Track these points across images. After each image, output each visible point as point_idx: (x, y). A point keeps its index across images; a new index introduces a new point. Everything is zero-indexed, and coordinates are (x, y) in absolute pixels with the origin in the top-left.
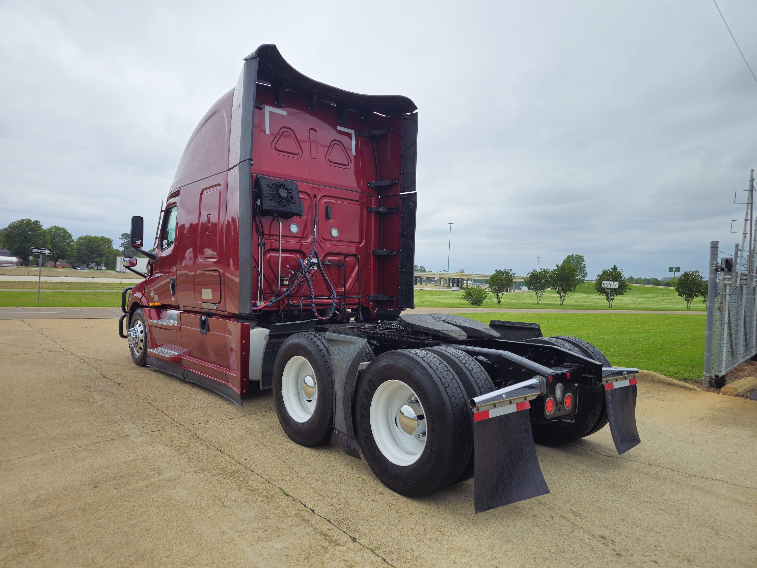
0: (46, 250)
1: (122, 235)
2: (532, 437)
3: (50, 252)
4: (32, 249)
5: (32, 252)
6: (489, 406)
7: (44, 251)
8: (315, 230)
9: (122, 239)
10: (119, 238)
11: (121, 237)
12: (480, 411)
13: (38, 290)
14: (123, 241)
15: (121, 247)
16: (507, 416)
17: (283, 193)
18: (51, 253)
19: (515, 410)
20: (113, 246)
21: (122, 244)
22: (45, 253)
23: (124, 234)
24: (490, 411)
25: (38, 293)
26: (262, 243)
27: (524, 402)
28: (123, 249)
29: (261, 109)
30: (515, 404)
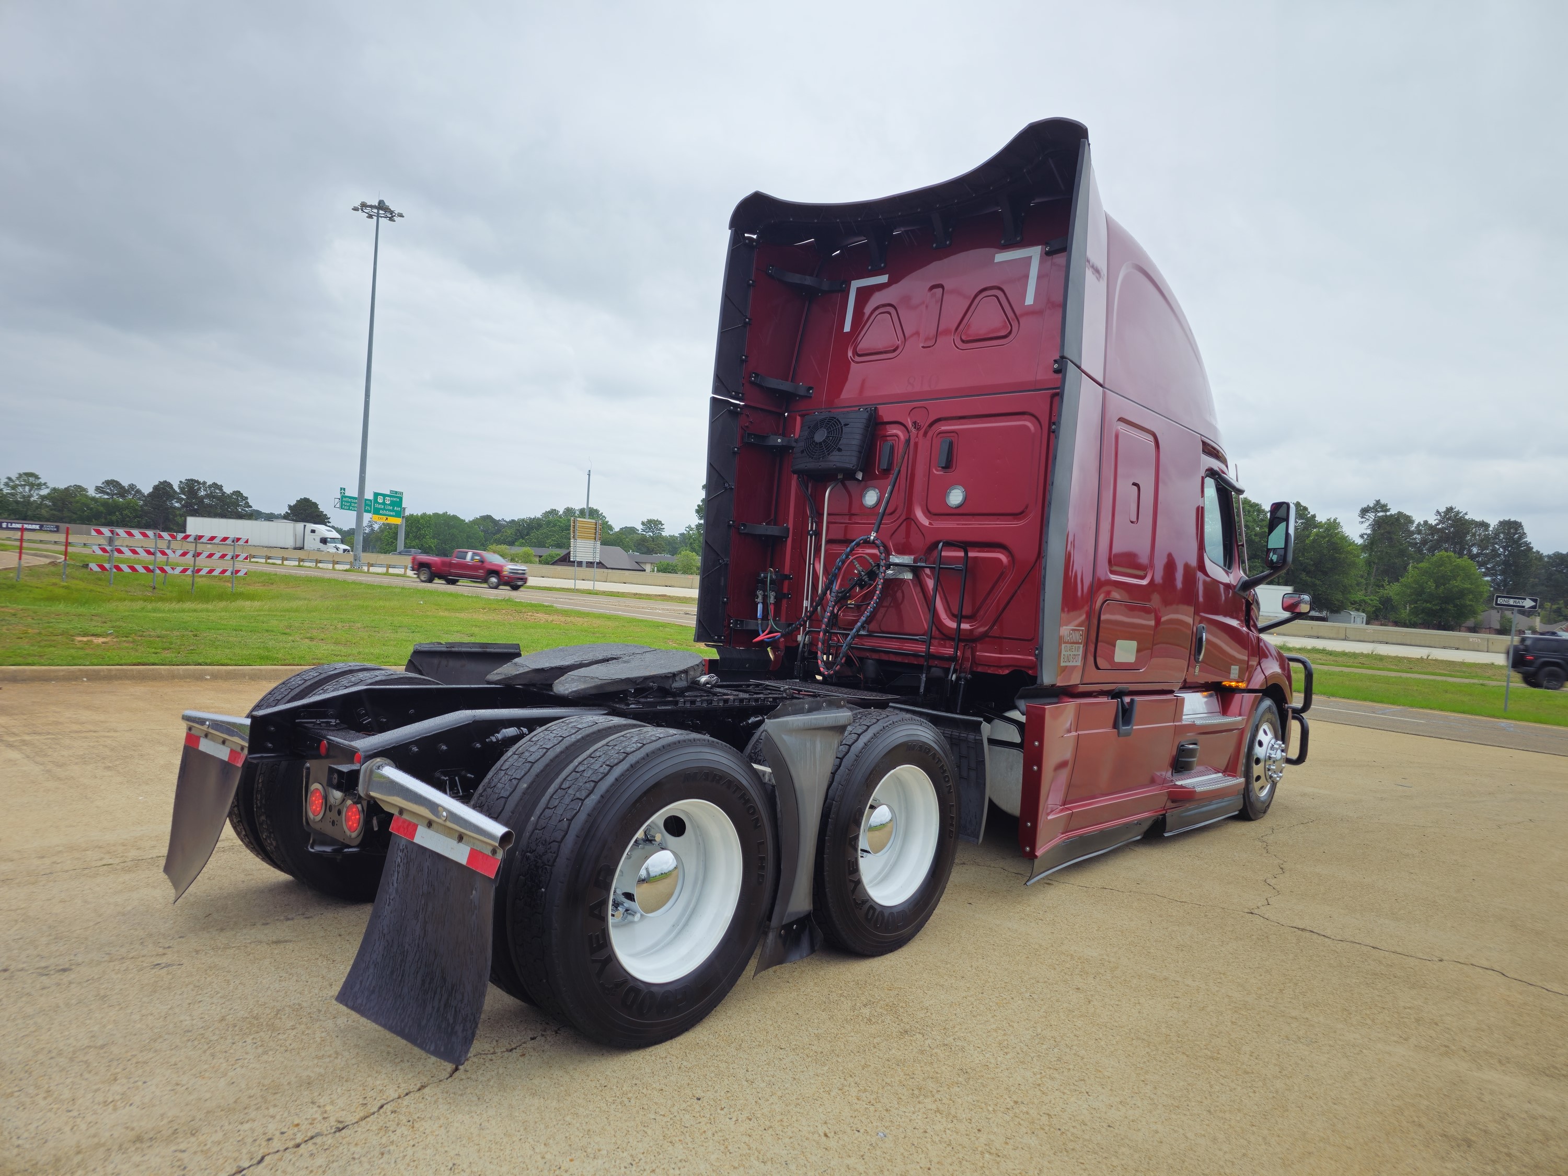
0: (1525, 599)
3: (1533, 604)
4: (1498, 597)
5: (1497, 604)
7: (1521, 602)
13: (1505, 684)
18: (1536, 605)
22: (1524, 607)
25: (1505, 689)
26: (813, 531)
29: (840, 291)
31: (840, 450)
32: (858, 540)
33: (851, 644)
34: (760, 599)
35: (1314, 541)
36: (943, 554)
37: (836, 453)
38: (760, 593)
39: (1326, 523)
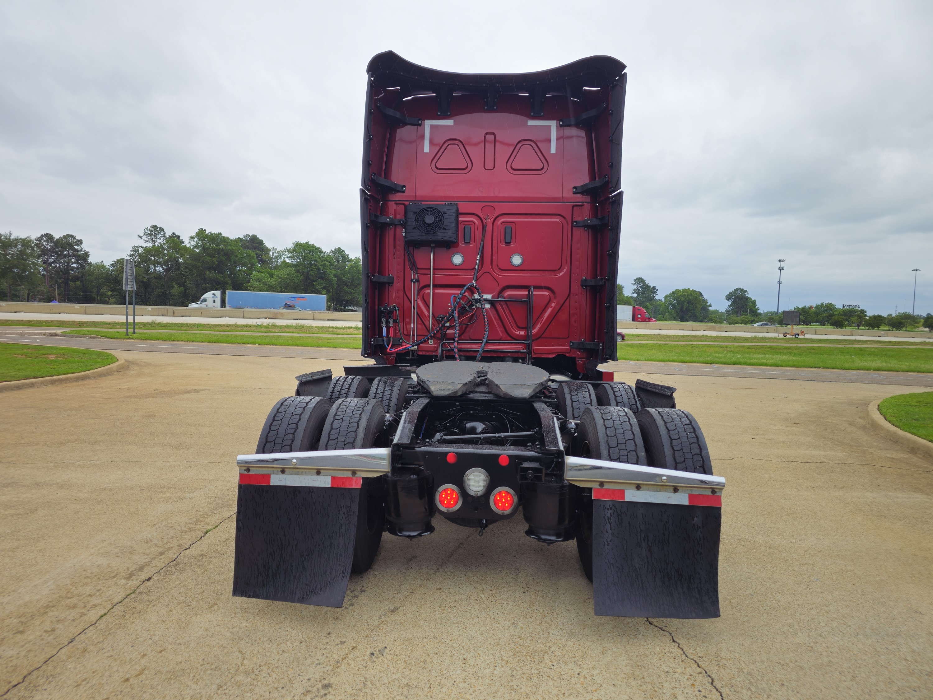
1: (635, 280)
2: (355, 529)
6: (271, 469)
8: (478, 259)
9: (634, 284)
10: (632, 284)
11: (634, 282)
12: (251, 473)
14: (635, 287)
15: (633, 293)
16: (310, 490)
17: (429, 219)
19: (328, 485)
20: (623, 292)
21: (635, 290)
23: (637, 279)
24: (271, 476)
26: (415, 279)
27: (351, 478)
28: (635, 295)
29: (420, 125)
30: (330, 477)
31: (444, 229)
32: (467, 286)
33: (484, 348)
34: (384, 324)
35: (349, 269)
36: (535, 293)
37: (441, 231)
38: (384, 320)
39: (354, 260)
